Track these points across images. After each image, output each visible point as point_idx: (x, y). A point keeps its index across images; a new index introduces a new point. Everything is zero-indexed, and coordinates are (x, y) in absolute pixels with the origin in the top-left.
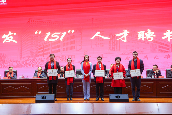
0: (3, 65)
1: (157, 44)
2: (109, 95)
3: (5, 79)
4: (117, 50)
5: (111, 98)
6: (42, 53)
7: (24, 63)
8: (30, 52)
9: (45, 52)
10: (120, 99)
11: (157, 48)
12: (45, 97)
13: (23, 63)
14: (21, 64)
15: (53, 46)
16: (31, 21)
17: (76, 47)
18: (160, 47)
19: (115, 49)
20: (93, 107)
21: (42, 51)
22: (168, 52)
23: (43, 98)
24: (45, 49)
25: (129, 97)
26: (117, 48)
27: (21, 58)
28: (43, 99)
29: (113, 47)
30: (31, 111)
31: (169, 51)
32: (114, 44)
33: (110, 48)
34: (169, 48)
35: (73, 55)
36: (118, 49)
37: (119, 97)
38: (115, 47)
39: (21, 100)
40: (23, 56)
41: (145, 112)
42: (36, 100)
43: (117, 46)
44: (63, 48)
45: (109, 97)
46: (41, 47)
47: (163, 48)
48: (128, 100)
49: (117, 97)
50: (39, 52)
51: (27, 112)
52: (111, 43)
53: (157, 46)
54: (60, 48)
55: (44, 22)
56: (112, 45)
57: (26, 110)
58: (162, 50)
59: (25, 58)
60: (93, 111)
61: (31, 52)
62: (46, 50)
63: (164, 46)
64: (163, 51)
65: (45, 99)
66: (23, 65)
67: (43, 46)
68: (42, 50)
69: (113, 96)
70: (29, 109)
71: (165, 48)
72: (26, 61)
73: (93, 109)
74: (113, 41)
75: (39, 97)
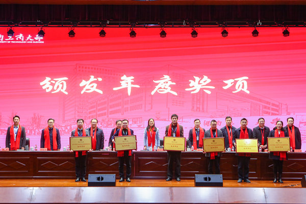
0: (37, 130)
1: (261, 103)
2: (194, 176)
3: (42, 151)
4: (203, 111)
5: (197, 181)
6: (95, 114)
7: (69, 128)
8: (76, 112)
9: (98, 113)
10: (210, 182)
11: (261, 108)
12: (102, 179)
13: (67, 128)
14: (64, 129)
15: (110, 104)
16: (80, 67)
17: (143, 106)
18: (265, 107)
19: (201, 109)
20: (172, 193)
21: (94, 111)
22: (276, 115)
23: (98, 179)
24: (98, 108)
25: (224, 179)
26: (203, 108)
27: (64, 121)
28: (98, 181)
29: (198, 106)
30: (81, 197)
31: (278, 113)
32: (200, 103)
33: (193, 107)
34: (278, 108)
35: (139, 118)
36: (205, 109)
37: (210, 179)
38: (201, 106)
39: (65, 182)
40: (66, 118)
41: (246, 201)
42: (89, 183)
43: (203, 105)
44: (125, 106)
45: (194, 179)
46: (93, 105)
47: (269, 108)
48: (222, 183)
49: (206, 179)
50: (90, 113)
51: (76, 199)
52: (195, 100)
53: (261, 106)
54: (120, 107)
55: (98, 69)
56: (197, 104)
57: (74, 197)
58: (267, 112)
59: (70, 120)
60: (172, 199)
61: (78, 112)
62: (100, 110)
63: (271, 107)
64: (269, 114)
65: (102, 181)
66: (67, 130)
67: (95, 104)
68: (95, 109)
69: (200, 178)
70: (78, 196)
71: (273, 109)
72: (71, 125)
73: (172, 196)
74: (198, 98)
75: (93, 178)
